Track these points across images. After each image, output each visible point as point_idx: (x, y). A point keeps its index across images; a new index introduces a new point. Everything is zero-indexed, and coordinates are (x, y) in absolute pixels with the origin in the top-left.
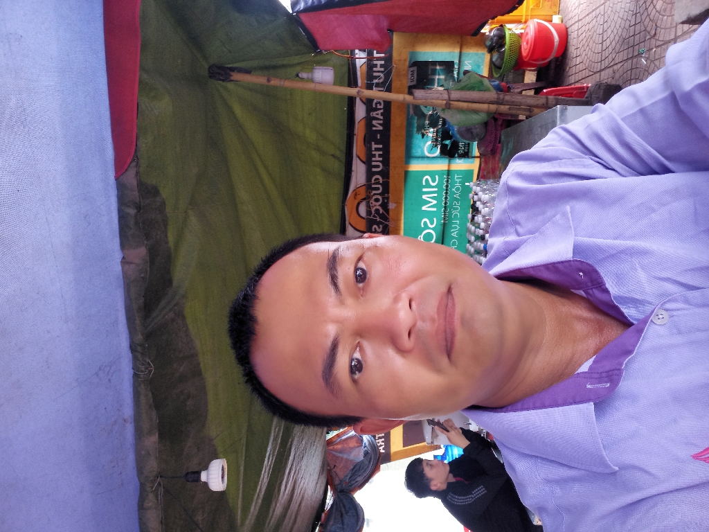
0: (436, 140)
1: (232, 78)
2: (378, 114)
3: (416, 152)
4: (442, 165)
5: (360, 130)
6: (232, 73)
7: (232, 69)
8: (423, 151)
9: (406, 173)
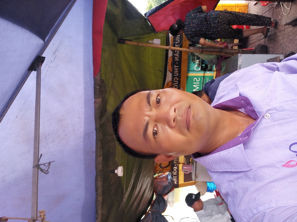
0: (199, 64)
1: (125, 43)
2: (177, 55)
3: (191, 69)
4: (201, 74)
5: (170, 61)
6: (125, 41)
7: (126, 40)
8: (194, 68)
9: (187, 77)
